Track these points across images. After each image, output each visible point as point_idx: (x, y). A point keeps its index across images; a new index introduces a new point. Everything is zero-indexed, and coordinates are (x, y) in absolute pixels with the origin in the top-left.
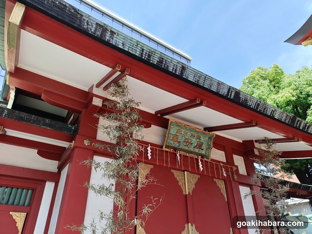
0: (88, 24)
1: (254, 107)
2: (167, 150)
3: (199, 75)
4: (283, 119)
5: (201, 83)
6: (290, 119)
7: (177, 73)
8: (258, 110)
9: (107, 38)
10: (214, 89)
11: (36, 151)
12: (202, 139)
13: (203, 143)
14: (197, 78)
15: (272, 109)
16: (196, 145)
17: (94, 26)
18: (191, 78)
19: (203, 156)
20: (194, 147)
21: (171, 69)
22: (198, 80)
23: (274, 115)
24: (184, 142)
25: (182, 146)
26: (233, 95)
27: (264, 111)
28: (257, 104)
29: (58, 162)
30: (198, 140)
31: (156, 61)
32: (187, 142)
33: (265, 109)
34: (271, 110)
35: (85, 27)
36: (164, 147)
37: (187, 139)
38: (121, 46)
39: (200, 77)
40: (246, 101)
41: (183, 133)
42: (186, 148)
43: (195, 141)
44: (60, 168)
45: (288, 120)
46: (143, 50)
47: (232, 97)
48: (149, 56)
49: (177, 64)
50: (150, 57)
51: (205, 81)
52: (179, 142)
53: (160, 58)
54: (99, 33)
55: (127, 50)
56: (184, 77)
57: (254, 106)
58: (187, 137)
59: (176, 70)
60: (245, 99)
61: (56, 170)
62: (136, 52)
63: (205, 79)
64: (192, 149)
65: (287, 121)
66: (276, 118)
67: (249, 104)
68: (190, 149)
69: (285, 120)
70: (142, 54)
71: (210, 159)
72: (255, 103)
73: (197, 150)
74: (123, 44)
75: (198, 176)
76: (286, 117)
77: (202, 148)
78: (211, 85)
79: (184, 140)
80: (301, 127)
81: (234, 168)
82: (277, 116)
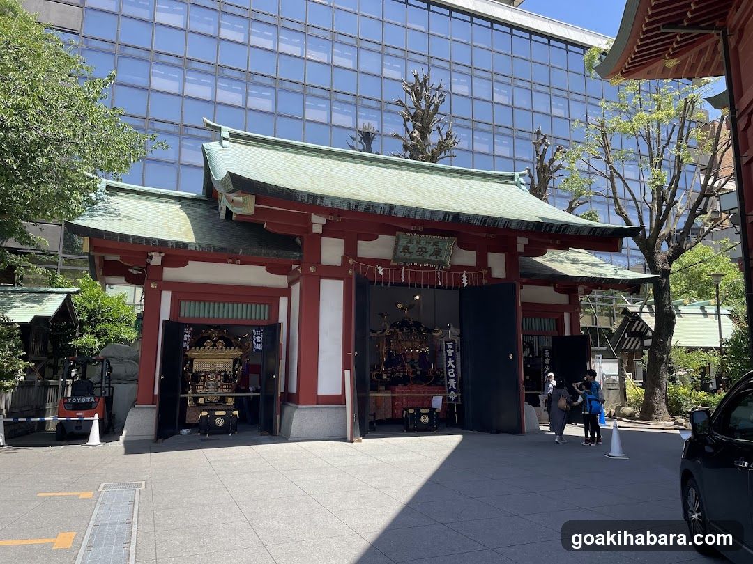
0: (301, 198)
1: (480, 223)
2: (396, 264)
3: (408, 210)
4: (523, 227)
5: (412, 215)
6: (534, 225)
7: (385, 214)
8: (486, 225)
9: (318, 203)
10: (427, 217)
11: (266, 267)
12: (440, 245)
13: (441, 249)
14: (407, 213)
15: (506, 221)
16: (432, 252)
17: (307, 197)
18: (400, 215)
19: (440, 264)
20: (430, 256)
21: (379, 212)
22: (408, 215)
23: (509, 226)
24: (417, 252)
25: (415, 256)
26: (451, 218)
27: (494, 225)
28: (483, 220)
29: (286, 277)
30: (435, 247)
31: (363, 209)
32: (420, 252)
33: (495, 223)
34: (504, 222)
36: (392, 261)
38: (330, 206)
40: (468, 221)
41: (414, 242)
42: (420, 257)
43: (430, 249)
44: (291, 283)
45: (532, 227)
46: (350, 203)
47: (450, 220)
48: (356, 207)
49: (385, 206)
52: (410, 253)
53: (366, 206)
54: (311, 201)
55: (335, 207)
56: (393, 215)
58: (420, 246)
60: (466, 220)
61: (286, 286)
62: (344, 207)
63: (416, 212)
64: (427, 257)
65: (530, 229)
67: (472, 222)
68: (424, 258)
69: (526, 228)
70: (349, 208)
71: (451, 265)
72: (480, 220)
73: (434, 258)
74: (332, 203)
76: (528, 225)
77: (441, 255)
78: (423, 215)
79: (416, 249)
80: (553, 231)
81: (484, 272)
82: (513, 227)
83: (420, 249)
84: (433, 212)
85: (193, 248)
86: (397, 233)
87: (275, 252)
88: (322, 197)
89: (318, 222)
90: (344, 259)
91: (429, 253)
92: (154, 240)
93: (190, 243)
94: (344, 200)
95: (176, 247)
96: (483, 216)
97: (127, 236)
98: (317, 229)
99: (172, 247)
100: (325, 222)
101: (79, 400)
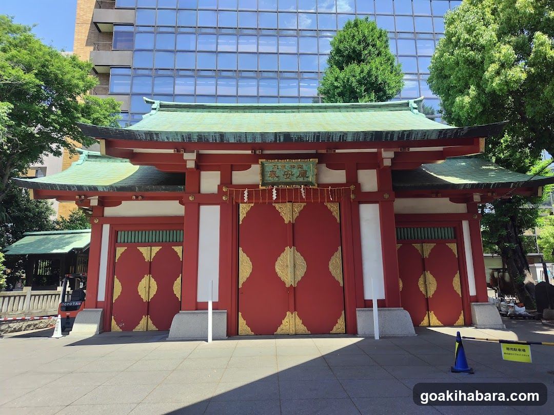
0: (140, 136)
1: (314, 140)
2: (264, 188)
3: (238, 135)
4: (361, 139)
6: (372, 135)
7: (218, 142)
8: (320, 141)
9: (155, 139)
10: (259, 140)
11: (178, 201)
12: (305, 168)
13: (306, 171)
14: (238, 138)
15: (340, 134)
16: (298, 174)
17: (144, 135)
18: (232, 141)
19: (307, 184)
20: (297, 178)
21: (211, 140)
22: (240, 140)
23: (345, 139)
24: (283, 175)
25: (283, 179)
26: (282, 138)
27: (328, 140)
28: (316, 136)
30: (300, 169)
31: (196, 140)
32: (287, 175)
33: (329, 138)
34: (339, 136)
35: (139, 138)
36: (260, 186)
37: (286, 171)
38: (166, 140)
39: (240, 137)
40: (301, 139)
41: (280, 167)
42: (288, 180)
43: (296, 172)
45: (370, 137)
46: (183, 136)
47: (282, 140)
48: (189, 138)
49: (215, 134)
50: (191, 139)
51: (246, 138)
52: (277, 177)
53: (197, 136)
54: (149, 138)
55: (171, 141)
56: (225, 142)
57: (312, 140)
59: (216, 140)
60: (298, 138)
62: (178, 140)
63: (246, 136)
64: (294, 179)
65: (368, 140)
66: (350, 141)
67: (305, 140)
68: (292, 180)
69: (365, 138)
70: (183, 139)
71: (316, 185)
72: (313, 136)
73: (301, 180)
74: (167, 138)
75: (303, 204)
76: (365, 135)
77: (307, 176)
78: (254, 138)
79: (283, 173)
80: (395, 139)
81: (352, 187)
82: (349, 139)
83: (286, 173)
84: (263, 135)
85: (102, 190)
86: (260, 161)
87: (163, 187)
88: (157, 134)
89: (190, 159)
90: (220, 187)
91: (295, 175)
92: (73, 186)
93: (98, 186)
94: (177, 133)
95: (90, 190)
96: (315, 133)
97: (54, 185)
98: (191, 165)
99: (87, 190)
100: (195, 157)
101: (74, 303)
